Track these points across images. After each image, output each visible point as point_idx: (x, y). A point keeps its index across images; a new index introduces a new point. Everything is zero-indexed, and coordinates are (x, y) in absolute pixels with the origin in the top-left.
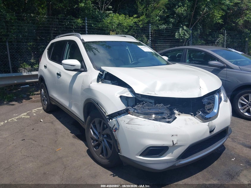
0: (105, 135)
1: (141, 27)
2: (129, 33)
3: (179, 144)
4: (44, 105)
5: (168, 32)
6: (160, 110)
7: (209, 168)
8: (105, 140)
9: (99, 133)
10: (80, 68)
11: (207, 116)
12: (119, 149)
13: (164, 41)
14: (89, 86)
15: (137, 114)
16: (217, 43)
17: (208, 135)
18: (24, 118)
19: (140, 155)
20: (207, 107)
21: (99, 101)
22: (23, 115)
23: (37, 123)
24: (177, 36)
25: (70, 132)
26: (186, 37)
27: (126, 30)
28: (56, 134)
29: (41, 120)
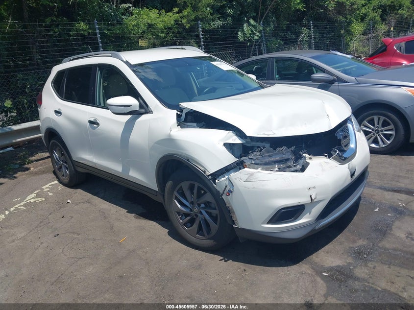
0: (202, 204)
1: (187, 27)
2: (166, 39)
3: (318, 198)
4: (63, 176)
5: (226, 31)
6: (284, 156)
7: (351, 226)
8: (203, 212)
9: (192, 203)
10: (137, 108)
11: (345, 155)
12: (234, 219)
13: (221, 48)
14: (170, 135)
15: (256, 166)
16: (300, 41)
17: (349, 180)
18: (35, 202)
19: (268, 223)
20: (343, 142)
21: (191, 155)
22: (31, 198)
23: (64, 207)
24: (240, 37)
25: (127, 212)
26: (256, 37)
27: (163, 35)
28: (105, 218)
29: (69, 201)
